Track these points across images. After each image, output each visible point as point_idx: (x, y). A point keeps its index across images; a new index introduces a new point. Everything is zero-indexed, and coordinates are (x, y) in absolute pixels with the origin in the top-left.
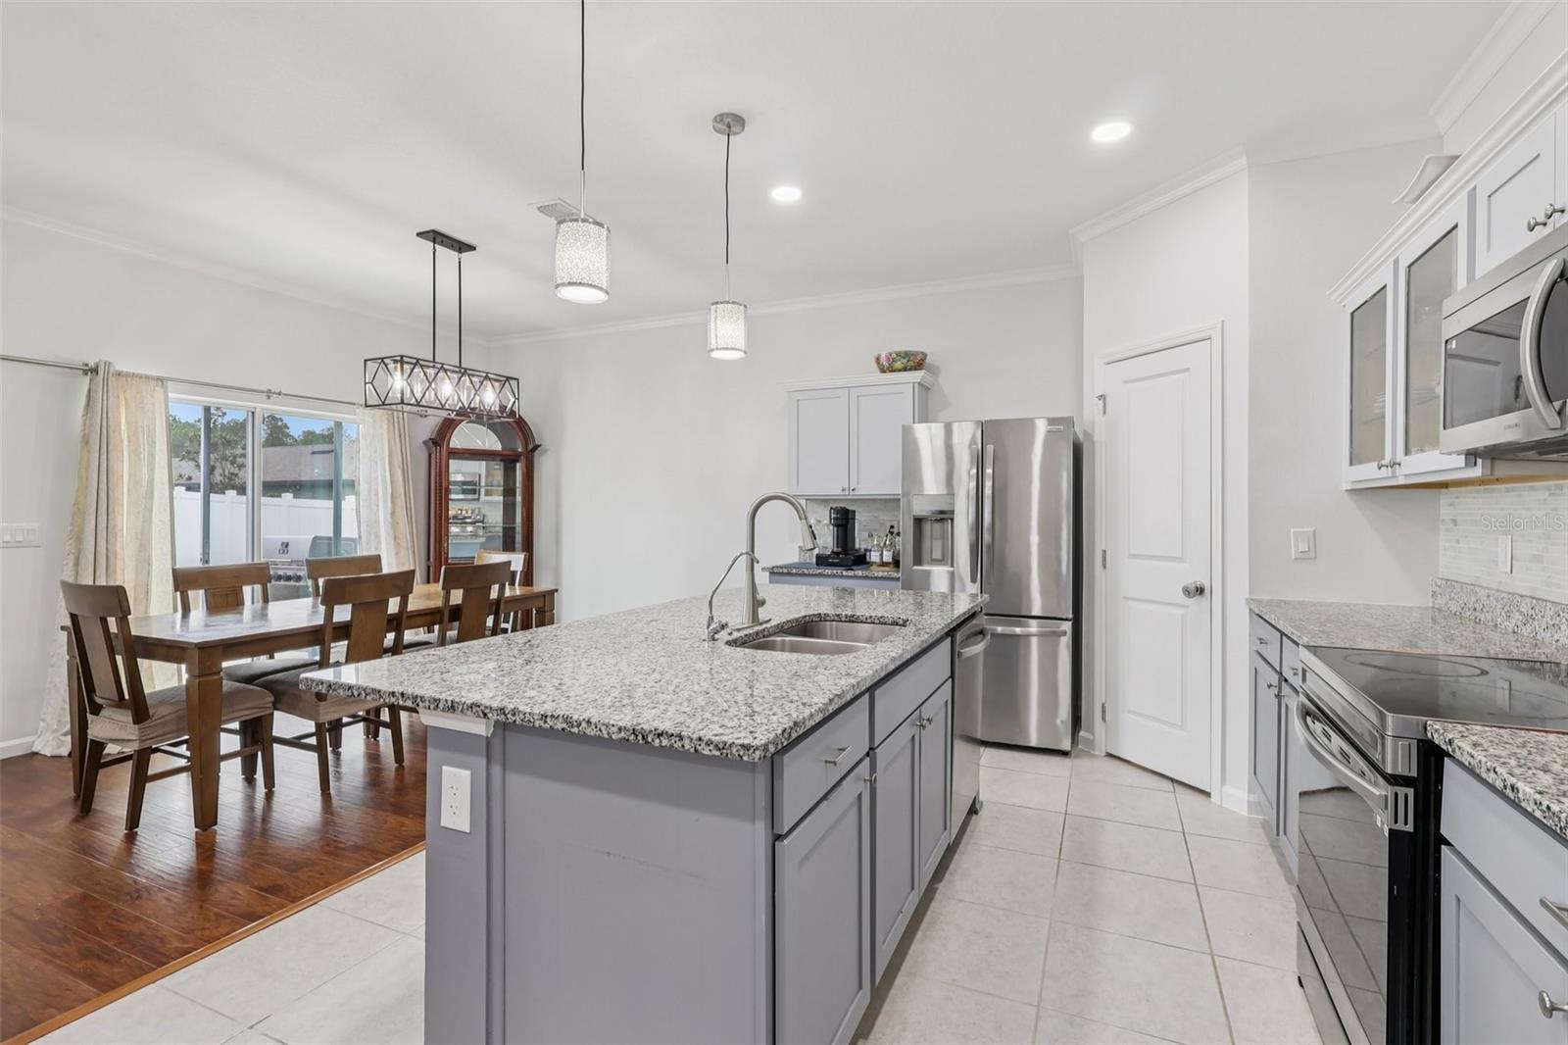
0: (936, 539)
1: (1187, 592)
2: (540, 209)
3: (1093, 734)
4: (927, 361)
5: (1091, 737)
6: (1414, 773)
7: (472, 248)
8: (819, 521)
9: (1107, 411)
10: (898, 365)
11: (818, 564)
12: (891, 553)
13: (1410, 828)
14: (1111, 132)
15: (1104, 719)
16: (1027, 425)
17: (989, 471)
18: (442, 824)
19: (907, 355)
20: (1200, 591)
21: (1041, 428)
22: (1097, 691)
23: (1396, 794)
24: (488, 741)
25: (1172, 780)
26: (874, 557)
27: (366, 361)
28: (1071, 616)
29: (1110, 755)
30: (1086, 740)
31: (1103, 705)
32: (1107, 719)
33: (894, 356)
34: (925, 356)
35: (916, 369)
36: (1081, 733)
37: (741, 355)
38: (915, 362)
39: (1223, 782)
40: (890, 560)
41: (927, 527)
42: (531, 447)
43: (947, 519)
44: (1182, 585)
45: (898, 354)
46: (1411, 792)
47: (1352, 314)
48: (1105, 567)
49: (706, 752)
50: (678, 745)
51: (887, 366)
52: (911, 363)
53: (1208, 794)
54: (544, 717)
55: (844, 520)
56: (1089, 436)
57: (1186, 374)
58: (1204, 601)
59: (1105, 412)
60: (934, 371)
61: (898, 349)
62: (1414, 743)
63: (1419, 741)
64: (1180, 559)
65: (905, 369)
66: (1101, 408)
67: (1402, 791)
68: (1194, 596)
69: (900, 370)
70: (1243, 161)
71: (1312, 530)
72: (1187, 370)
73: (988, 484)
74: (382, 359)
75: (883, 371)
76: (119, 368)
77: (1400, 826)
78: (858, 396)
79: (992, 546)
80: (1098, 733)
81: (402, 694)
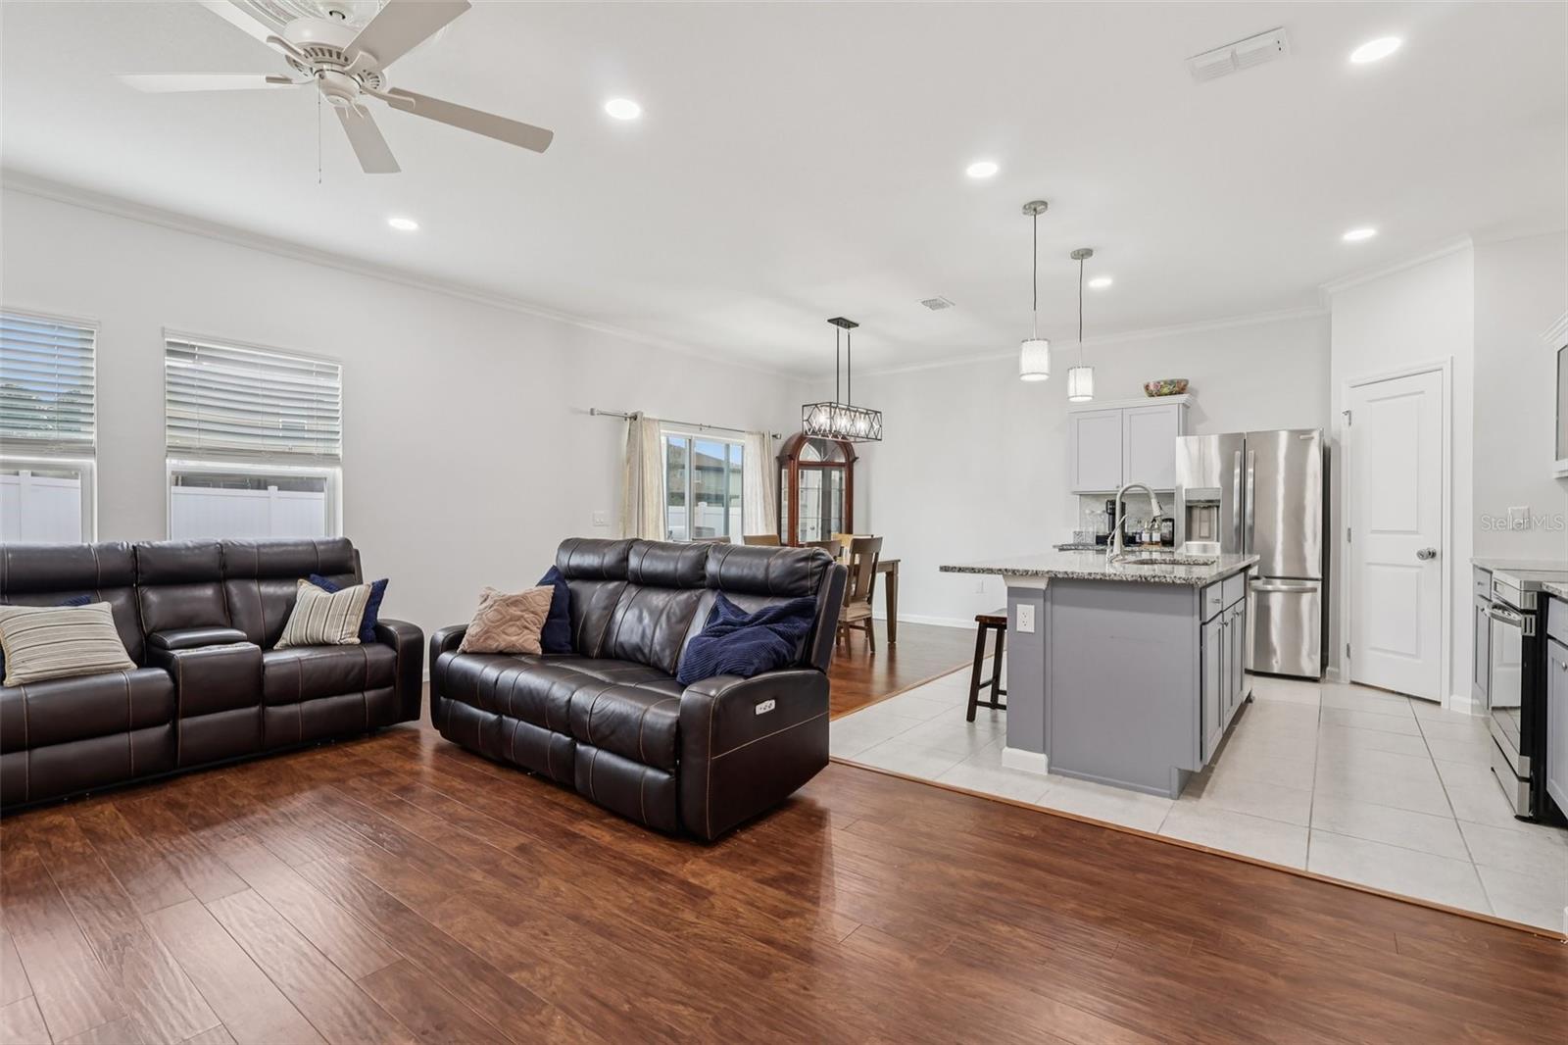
0: (1205, 521)
1: (1421, 555)
2: (923, 302)
3: (1339, 667)
4: (1189, 386)
5: (1337, 670)
6: (1535, 608)
7: (857, 325)
8: (1093, 512)
9: (1353, 422)
10: (1166, 390)
11: (1097, 543)
12: (1159, 535)
13: (1533, 634)
14: (1360, 235)
15: (1348, 655)
16: (1270, 437)
17: (1250, 470)
18: (1018, 629)
19: (1172, 382)
20: (1433, 555)
21: (1283, 439)
22: (1342, 635)
23: (1526, 619)
24: (1044, 592)
25: (1409, 696)
26: (1145, 537)
27: (804, 406)
28: (1320, 576)
29: (1354, 683)
30: (1332, 673)
31: (1348, 646)
32: (1351, 656)
33: (1162, 383)
34: (1187, 381)
35: (1179, 393)
36: (1328, 669)
37: (1090, 398)
38: (1179, 388)
39: (1451, 692)
40: (1159, 540)
41: (1196, 513)
42: (851, 459)
43: (1213, 507)
44: (1416, 552)
45: (1165, 383)
46: (1533, 617)
47: (1559, 352)
48: (1350, 541)
49: (1178, 582)
50: (1164, 580)
51: (1155, 391)
52: (1176, 389)
53: (1439, 703)
54: (1090, 574)
55: (1113, 508)
56: (1336, 442)
57: (1421, 395)
58: (1436, 562)
59: (1350, 424)
60: (1194, 393)
61: (1165, 379)
62: (1536, 594)
63: (1538, 592)
64: (1416, 533)
65: (1171, 394)
66: (1347, 421)
67: (1528, 617)
68: (1427, 558)
69: (1166, 395)
70: (1470, 241)
71: (1526, 507)
72: (1422, 392)
73: (1250, 481)
74: (816, 405)
75: (1151, 395)
76: (645, 416)
77: (1528, 634)
78: (1130, 416)
79: (1252, 529)
80: (1344, 667)
81: (1006, 570)
